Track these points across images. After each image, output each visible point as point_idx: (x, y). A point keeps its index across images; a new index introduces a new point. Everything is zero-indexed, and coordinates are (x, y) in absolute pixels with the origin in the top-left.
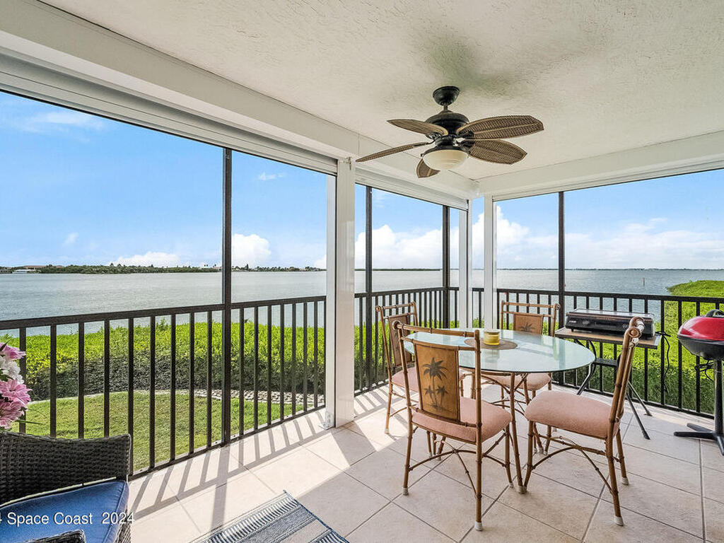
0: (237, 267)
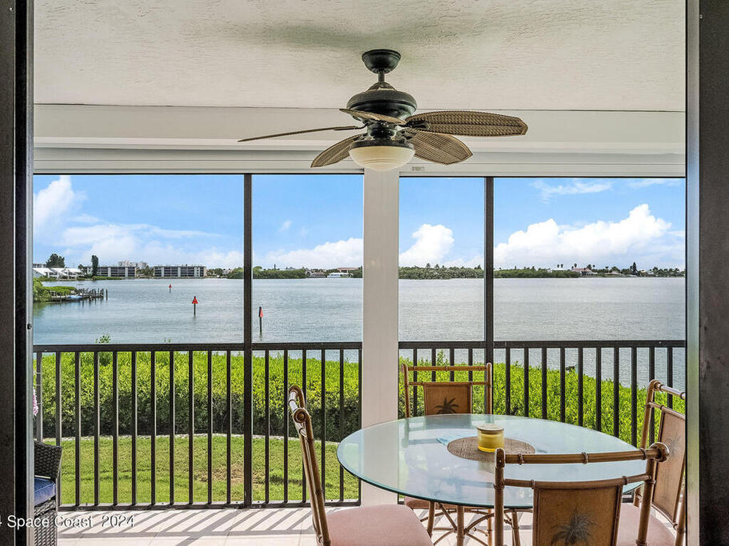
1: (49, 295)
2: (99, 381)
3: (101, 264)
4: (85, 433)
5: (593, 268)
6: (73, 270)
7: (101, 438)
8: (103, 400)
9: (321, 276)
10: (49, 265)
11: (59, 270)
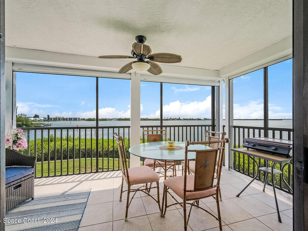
0: (176, 118)
1: (34, 125)
2: (50, 146)
3: (50, 117)
4: (45, 160)
6: (41, 119)
7: (50, 161)
8: (51, 151)
9: (110, 120)
10: (34, 117)
11: (37, 119)
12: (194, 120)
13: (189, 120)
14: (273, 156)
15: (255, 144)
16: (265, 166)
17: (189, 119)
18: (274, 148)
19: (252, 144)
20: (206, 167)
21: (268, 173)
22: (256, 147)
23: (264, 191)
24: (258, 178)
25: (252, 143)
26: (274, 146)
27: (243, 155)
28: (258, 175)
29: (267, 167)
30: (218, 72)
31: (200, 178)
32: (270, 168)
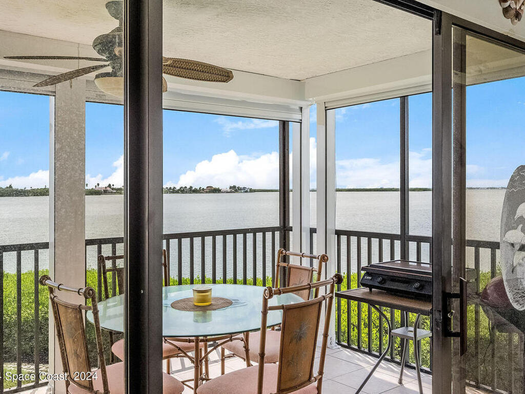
5: (112, 187)
12: (195, 191)
13: (177, 192)
14: (418, 301)
15: (384, 277)
16: (402, 325)
17: (178, 188)
18: (417, 285)
19: (379, 279)
20: (300, 338)
21: (408, 338)
22: (386, 286)
23: (400, 382)
24: (389, 357)
25: (379, 275)
26: (417, 281)
27: (358, 303)
28: (389, 350)
29: (407, 326)
30: (298, 85)
31: (288, 366)
32: (412, 329)
